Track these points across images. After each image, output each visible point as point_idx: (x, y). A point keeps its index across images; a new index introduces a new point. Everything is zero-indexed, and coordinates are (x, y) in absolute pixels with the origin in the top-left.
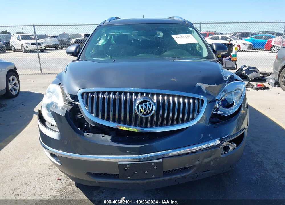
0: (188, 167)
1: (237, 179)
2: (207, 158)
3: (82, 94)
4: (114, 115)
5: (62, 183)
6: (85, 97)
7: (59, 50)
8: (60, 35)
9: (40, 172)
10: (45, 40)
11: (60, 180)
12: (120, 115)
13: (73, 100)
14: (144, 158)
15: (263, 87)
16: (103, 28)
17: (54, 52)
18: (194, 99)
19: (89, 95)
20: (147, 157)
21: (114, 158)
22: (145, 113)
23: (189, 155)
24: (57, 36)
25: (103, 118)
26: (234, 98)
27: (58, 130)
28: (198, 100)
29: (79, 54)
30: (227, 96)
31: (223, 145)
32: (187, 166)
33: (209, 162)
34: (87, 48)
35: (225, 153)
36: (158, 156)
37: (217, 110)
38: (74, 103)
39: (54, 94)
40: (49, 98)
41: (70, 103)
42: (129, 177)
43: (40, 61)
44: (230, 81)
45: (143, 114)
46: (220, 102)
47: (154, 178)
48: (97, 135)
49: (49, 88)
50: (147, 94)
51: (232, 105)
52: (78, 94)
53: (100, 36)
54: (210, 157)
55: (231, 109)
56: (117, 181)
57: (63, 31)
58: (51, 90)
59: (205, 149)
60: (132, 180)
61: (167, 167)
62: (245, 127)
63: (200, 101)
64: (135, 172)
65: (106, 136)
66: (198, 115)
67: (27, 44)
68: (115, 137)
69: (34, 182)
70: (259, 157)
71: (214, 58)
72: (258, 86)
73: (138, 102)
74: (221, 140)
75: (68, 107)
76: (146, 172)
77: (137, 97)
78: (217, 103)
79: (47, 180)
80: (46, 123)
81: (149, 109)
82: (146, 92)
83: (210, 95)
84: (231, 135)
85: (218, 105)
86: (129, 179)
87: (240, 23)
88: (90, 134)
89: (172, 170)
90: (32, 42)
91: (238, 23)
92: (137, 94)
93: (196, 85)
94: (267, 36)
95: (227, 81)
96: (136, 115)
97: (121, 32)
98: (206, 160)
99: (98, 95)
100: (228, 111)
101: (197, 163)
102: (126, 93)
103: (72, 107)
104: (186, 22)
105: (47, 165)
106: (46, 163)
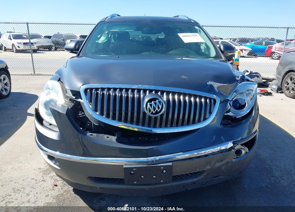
0: (198, 172)
1: (246, 186)
2: (218, 162)
3: (86, 91)
4: (120, 114)
5: (58, 189)
6: (89, 94)
7: (53, 51)
8: (54, 35)
9: (34, 178)
10: (38, 40)
11: (57, 186)
12: (126, 114)
13: (74, 97)
14: (153, 161)
15: (266, 93)
16: (105, 25)
17: (47, 53)
18: (206, 98)
19: (93, 92)
20: (156, 160)
21: (120, 160)
22: (154, 112)
23: (200, 159)
24: (51, 36)
25: (108, 116)
26: (246, 99)
27: (57, 130)
28: (210, 99)
29: (78, 51)
30: (239, 97)
31: (236, 148)
32: (197, 170)
33: (220, 167)
34: (87, 44)
35: (237, 157)
36: (167, 159)
37: (228, 112)
38: (75, 100)
39: (53, 90)
40: (47, 94)
41: (71, 100)
42: (135, 182)
43: (33, 61)
44: (242, 81)
45: (152, 113)
46: (232, 103)
47: (162, 183)
48: (101, 135)
49: (47, 85)
50: (157, 92)
51: (244, 106)
52: (81, 90)
53: (101, 33)
54: (222, 161)
55: (243, 111)
56: (121, 186)
57: (57, 31)
58: (50, 87)
59: (217, 152)
60: (138, 185)
61: (177, 172)
62: (257, 130)
63: (212, 101)
64: (142, 177)
65: (111, 137)
66: (210, 115)
67: (18, 43)
68: (120, 138)
69: (27, 188)
70: (267, 163)
71: (222, 58)
72: (261, 91)
73: (146, 100)
74: (234, 143)
75: (69, 104)
76: (154, 177)
77: (145, 94)
78: (228, 104)
79: (42, 186)
80: (44, 122)
81: (159, 108)
82: (155, 89)
83: (222, 95)
84: (243, 138)
85: (229, 106)
86: (136, 185)
87: (243, 27)
88: (93, 134)
89: (181, 175)
90: (24, 42)
91: (240, 27)
92: (145, 91)
93: (208, 83)
94: (268, 42)
95: (239, 81)
96: (144, 114)
97: (124, 29)
98: (218, 165)
99: (103, 92)
100: (240, 113)
101: (208, 167)
102: (133, 90)
103: (73, 104)
104: (192, 20)
105: (41, 170)
106: (40, 168)
